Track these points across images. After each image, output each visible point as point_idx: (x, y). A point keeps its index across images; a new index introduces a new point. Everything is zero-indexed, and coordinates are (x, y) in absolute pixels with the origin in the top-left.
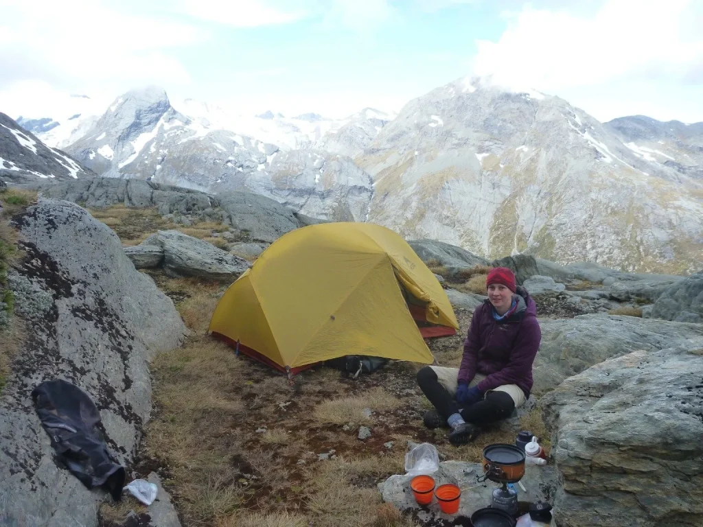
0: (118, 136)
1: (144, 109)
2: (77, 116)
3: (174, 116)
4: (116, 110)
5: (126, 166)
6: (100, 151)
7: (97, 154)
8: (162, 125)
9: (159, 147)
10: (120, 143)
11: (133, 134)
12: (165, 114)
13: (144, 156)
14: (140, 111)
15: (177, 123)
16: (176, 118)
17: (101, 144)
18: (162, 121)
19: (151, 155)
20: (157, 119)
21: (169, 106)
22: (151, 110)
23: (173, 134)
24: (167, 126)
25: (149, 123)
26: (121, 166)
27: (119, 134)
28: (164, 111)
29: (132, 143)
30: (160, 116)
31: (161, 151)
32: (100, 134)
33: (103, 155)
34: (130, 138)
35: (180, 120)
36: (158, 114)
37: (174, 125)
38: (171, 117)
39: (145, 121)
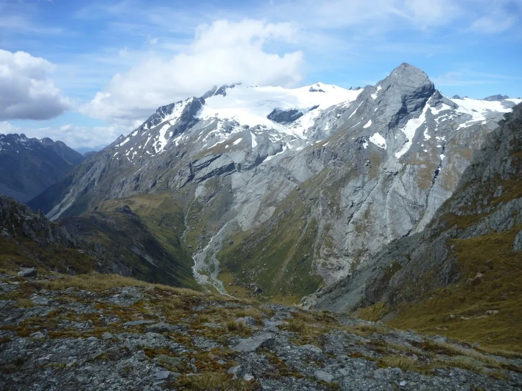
0: (387, 124)
1: (409, 94)
2: (315, 107)
3: (441, 100)
4: (378, 98)
5: (404, 156)
6: (371, 139)
7: (370, 143)
8: (429, 111)
9: (433, 134)
10: (391, 130)
11: (402, 120)
12: (430, 99)
13: (420, 145)
14: (405, 96)
15: (445, 107)
16: (442, 102)
17: (371, 132)
18: (427, 106)
19: (428, 142)
20: (423, 105)
21: (434, 90)
22: (416, 95)
23: (445, 119)
24: (435, 111)
25: (415, 109)
26: (398, 155)
27: (389, 121)
28: (429, 96)
29: (402, 130)
30: (426, 100)
31: (437, 138)
32: (367, 122)
33: (376, 143)
34: (399, 125)
35: (448, 104)
36: (423, 99)
37: (443, 109)
38: (437, 101)
39: (410, 106)
